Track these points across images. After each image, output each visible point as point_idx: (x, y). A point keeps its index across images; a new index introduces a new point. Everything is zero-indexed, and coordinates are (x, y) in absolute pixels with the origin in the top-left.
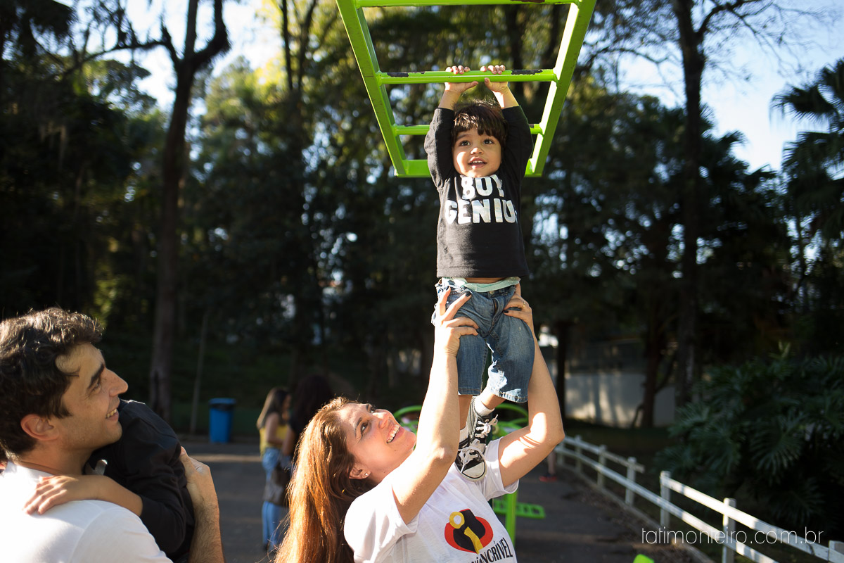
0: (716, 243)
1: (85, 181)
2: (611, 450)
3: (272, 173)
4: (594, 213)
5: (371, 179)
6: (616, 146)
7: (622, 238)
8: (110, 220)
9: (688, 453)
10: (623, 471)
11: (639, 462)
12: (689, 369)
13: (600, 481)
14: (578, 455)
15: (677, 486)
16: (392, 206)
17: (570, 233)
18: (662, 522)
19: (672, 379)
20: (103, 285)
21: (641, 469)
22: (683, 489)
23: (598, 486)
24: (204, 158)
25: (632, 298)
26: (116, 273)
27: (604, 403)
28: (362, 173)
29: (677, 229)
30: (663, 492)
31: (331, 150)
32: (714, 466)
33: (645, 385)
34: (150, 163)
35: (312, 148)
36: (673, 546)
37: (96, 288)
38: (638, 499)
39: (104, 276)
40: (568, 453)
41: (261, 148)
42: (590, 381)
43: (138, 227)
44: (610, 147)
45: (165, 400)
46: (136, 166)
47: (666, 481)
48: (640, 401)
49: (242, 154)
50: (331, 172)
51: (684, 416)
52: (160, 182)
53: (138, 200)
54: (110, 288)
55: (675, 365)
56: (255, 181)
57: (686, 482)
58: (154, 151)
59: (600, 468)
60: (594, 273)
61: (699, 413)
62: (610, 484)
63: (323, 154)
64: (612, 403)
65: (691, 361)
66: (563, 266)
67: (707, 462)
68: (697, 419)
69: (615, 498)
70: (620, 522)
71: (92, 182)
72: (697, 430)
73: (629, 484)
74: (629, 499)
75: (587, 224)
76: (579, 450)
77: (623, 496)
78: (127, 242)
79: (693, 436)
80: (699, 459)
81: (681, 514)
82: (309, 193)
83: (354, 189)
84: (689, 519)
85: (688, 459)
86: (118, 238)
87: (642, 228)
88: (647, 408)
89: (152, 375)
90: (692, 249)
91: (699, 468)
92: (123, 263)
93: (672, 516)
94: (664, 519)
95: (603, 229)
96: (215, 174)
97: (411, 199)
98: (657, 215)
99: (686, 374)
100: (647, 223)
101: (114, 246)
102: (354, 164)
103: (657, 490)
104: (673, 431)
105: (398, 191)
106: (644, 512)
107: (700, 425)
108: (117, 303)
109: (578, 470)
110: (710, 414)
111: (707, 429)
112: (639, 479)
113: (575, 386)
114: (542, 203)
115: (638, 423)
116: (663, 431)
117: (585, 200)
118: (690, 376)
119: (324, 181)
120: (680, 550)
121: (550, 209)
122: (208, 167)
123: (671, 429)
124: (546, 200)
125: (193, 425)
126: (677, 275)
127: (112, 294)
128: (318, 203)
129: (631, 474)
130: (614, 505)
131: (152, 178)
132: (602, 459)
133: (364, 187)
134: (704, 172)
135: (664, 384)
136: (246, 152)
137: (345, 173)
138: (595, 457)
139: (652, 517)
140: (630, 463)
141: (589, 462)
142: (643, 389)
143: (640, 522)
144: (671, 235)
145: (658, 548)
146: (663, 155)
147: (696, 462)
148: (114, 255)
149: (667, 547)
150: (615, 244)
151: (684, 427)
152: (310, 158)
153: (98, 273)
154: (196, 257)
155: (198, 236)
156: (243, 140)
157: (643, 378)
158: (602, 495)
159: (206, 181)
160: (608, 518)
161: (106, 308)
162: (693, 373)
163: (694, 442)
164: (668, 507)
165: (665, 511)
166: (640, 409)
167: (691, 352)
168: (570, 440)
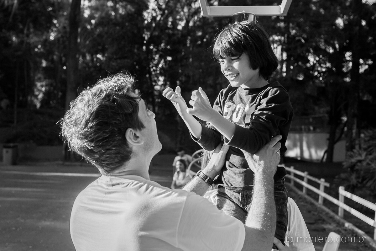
0: (370, 62)
1: (28, 29)
2: (310, 174)
3: (127, 24)
4: (302, 45)
5: (180, 28)
6: (314, 8)
7: (317, 59)
8: (42, 50)
9: (353, 176)
10: (317, 186)
11: (326, 181)
12: (354, 131)
13: (304, 191)
15: (349, 195)
16: (191, 41)
17: (288, 56)
18: (340, 214)
19: (343, 136)
20: (39, 84)
21: (328, 185)
22: (352, 197)
23: (303, 193)
24: (91, 17)
25: (322, 91)
26: (45, 78)
27: (305, 148)
28: (175, 24)
29: (348, 55)
30: (340, 197)
31: (158, 12)
32: (368, 184)
33: (328, 139)
34: (63, 20)
35: (148, 11)
36: (346, 228)
37: (36, 86)
38: (325, 200)
39: (40, 80)
41: (121, 11)
42: (297, 136)
43: (57, 53)
44: (311, 9)
46: (55, 22)
47: (342, 191)
48: (325, 148)
49: (111, 14)
50: (158, 24)
51: (351, 157)
52: (68, 29)
53: (57, 39)
54: (42, 86)
55: (346, 129)
56: (118, 28)
57: (353, 192)
58: (65, 13)
59: (304, 184)
60: (301, 79)
61: (360, 155)
62: (309, 192)
63: (154, 15)
64: (309, 147)
65: (355, 127)
66: (284, 75)
67: (365, 182)
68: (359, 158)
69: (313, 201)
70: (316, 213)
71: (32, 30)
72: (359, 164)
73: (322, 193)
74: (320, 201)
75: (299, 51)
76: (292, 174)
77: (317, 200)
78: (50, 61)
79: (357, 168)
80: (360, 180)
81: (350, 210)
82: (146, 36)
83: (171, 32)
84: (354, 212)
85: (354, 180)
86: (46, 60)
87: (329, 53)
88: (330, 152)
90: (356, 65)
91: (359, 185)
92: (50, 73)
93: (345, 211)
94: (340, 213)
95: (307, 54)
96: (97, 25)
97: (202, 38)
98: (337, 46)
99: (352, 134)
100: (331, 51)
102: (170, 19)
103: (337, 196)
104: (345, 164)
105: (195, 34)
106: (329, 208)
107: (360, 161)
108: (46, 94)
110: (366, 155)
111: (364, 164)
112: (327, 190)
114: (273, 39)
115: (324, 160)
116: (340, 164)
117: (297, 38)
118: (354, 135)
119: (155, 28)
120: (350, 230)
121: (278, 43)
122: (93, 21)
123: (344, 164)
124: (276, 38)
126: (348, 80)
127: (43, 89)
128: (152, 40)
129: (322, 188)
130: (312, 204)
131: (64, 28)
132: (305, 179)
133: (176, 32)
134: (364, 23)
135: (339, 139)
136: (113, 13)
137: (166, 23)
138: (302, 178)
139: (334, 211)
140: (322, 182)
141: (298, 180)
142: (328, 142)
143: (327, 214)
144: (345, 57)
145: (338, 228)
146: (341, 13)
147: (358, 182)
148: (44, 69)
149: (343, 228)
150: (313, 62)
151: (352, 163)
152: (147, 16)
153: (36, 78)
154: (87, 69)
155: (88, 58)
156: (111, 7)
157: (328, 136)
158: (305, 199)
159: (92, 29)
160: (309, 212)
161: (41, 96)
162: (356, 133)
163: (357, 171)
164: (342, 206)
165: (341, 208)
166: (325, 152)
167: (355, 122)
168: (288, 169)
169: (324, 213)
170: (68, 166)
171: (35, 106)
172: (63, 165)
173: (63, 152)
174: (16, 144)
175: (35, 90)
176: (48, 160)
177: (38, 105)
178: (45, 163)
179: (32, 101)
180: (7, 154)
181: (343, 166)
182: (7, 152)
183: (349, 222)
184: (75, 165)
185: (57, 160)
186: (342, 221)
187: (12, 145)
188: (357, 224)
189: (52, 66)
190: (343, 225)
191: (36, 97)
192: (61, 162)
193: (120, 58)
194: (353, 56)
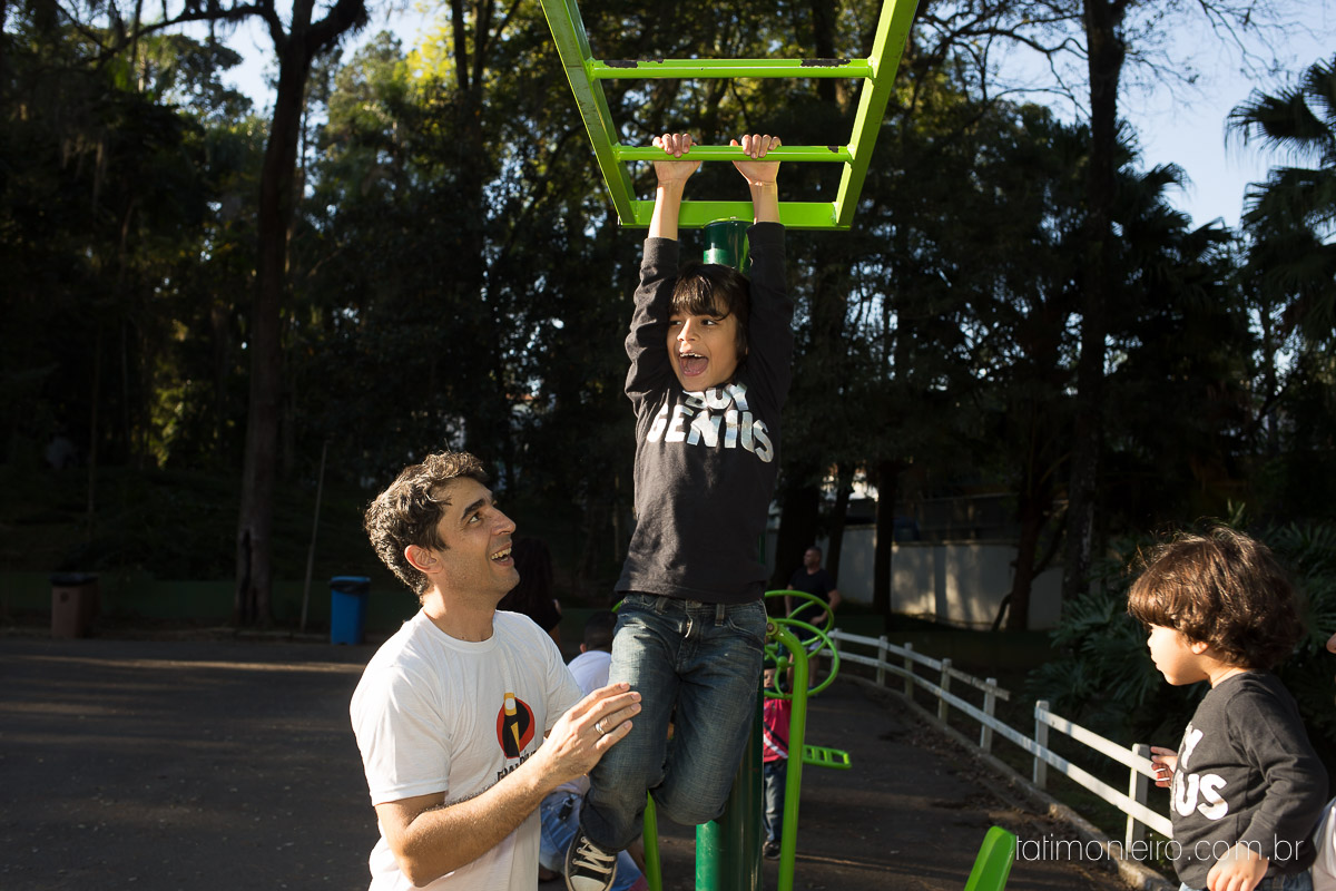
0: (1135, 343)
1: (133, 228)
2: (954, 666)
3: (433, 221)
4: (943, 291)
5: (590, 232)
6: (979, 187)
7: (985, 331)
8: (174, 292)
9: (1079, 671)
10: (976, 698)
11: (1000, 685)
12: (1086, 541)
13: (942, 712)
14: (907, 672)
15: (1061, 724)
17: (903, 322)
18: (1035, 780)
19: (1058, 557)
20: (164, 395)
21: (1005, 695)
22: (1070, 728)
23: (939, 721)
24: (324, 195)
26: (183, 377)
27: (951, 594)
28: (575, 222)
30: (1040, 732)
31: (527, 186)
32: (1119, 694)
33: (1015, 564)
34: (236, 201)
35: (497, 182)
36: (1051, 816)
37: (155, 398)
38: (998, 738)
39: (166, 381)
40: (893, 668)
41: (416, 180)
42: (929, 556)
43: (219, 302)
44: (969, 186)
45: (260, 576)
46: (215, 206)
47: (1044, 714)
48: (1008, 591)
49: (386, 189)
50: (525, 220)
51: (1076, 614)
52: (255, 232)
53: (219, 259)
54: (175, 400)
55: (1065, 532)
56: (405, 231)
57: (1074, 718)
59: (942, 692)
60: (940, 387)
61: (1098, 609)
62: (956, 717)
63: (516, 194)
64: (964, 594)
65: (1089, 528)
66: (892, 374)
67: (1109, 688)
68: (1097, 619)
69: (963, 741)
70: (970, 776)
71: (144, 232)
72: (1094, 635)
73: (986, 718)
74: (985, 742)
75: (932, 309)
76: (909, 665)
77: (976, 737)
78: (200, 326)
79: (1088, 646)
80: (1097, 682)
81: (1066, 767)
82: (491, 255)
83: (563, 245)
84: (1077, 774)
85: (1079, 682)
86: (188, 321)
87: (1020, 314)
88: (1018, 601)
89: (240, 536)
90: (1095, 351)
91: (1096, 696)
92: (195, 360)
93: (1051, 768)
94: (1039, 776)
95: (958, 318)
96: (342, 220)
98: (1042, 296)
99: (1081, 550)
100: (1025, 309)
101: (181, 333)
102: (563, 208)
104: (1058, 637)
106: (1008, 763)
107: (1100, 628)
108: (186, 423)
109: (907, 695)
111: (1110, 635)
112: (1001, 711)
113: (906, 565)
114: (860, 274)
115: (1003, 625)
116: (1043, 636)
117: (929, 271)
118: (1086, 552)
119: (515, 231)
120: (1061, 822)
121: (873, 284)
122: (332, 209)
123: (1053, 635)
124: (867, 270)
125: (304, 617)
126: (1070, 392)
127: (179, 409)
128: (505, 270)
129: (989, 703)
130: (962, 751)
131: (239, 225)
132: (945, 679)
133: (579, 244)
134: (1118, 230)
135: (1046, 565)
136: (392, 186)
137: (550, 222)
138: (935, 676)
139: (1020, 771)
140: (989, 685)
141: (926, 683)
142: (1014, 570)
143: (1002, 777)
144: (1064, 328)
145: (1028, 818)
146: (1054, 200)
147: (1091, 685)
148: (182, 347)
149: (1043, 817)
150: (974, 340)
151: (1075, 631)
152: (495, 195)
153: (156, 376)
154: (311, 352)
155: (316, 318)
156: (387, 167)
157: (1013, 554)
158: (943, 735)
159: (327, 231)
161: (170, 430)
162: (1093, 547)
163: (1089, 654)
164: (1039, 749)
165: (1040, 761)
166: (1007, 601)
167: (1090, 514)
168: (895, 649)
169: (992, 777)
170: (250, 639)
171: (155, 459)
172: (235, 637)
173: (237, 601)
174: (92, 575)
175: (156, 411)
176: (189, 622)
177: (162, 458)
179: (144, 445)
180: (64, 605)
181: (1053, 639)
182: (64, 598)
183: (1061, 800)
184: (270, 639)
185: (216, 622)
186: (1045, 798)
187: (78, 576)
188: (1084, 808)
189: (202, 339)
190: (1046, 811)
191: (157, 431)
192: (228, 630)
193: (409, 322)
194: (1085, 325)
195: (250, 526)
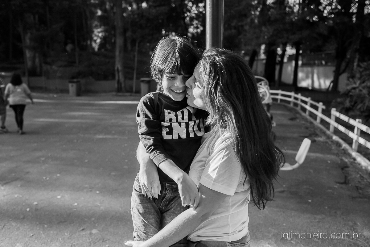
2: (312, 100)
8: (97, 2)
9: (348, 101)
10: (316, 108)
11: (324, 104)
12: (355, 64)
13: (307, 113)
14: (299, 102)
20: (96, 31)
21: (324, 107)
22: (340, 116)
23: (306, 115)
25: (331, 30)
26: (101, 25)
27: (315, 79)
30: (332, 117)
32: (359, 107)
33: (335, 72)
36: (333, 140)
37: (93, 32)
38: (322, 119)
39: (96, 27)
40: (295, 101)
42: (309, 69)
43: (108, 3)
45: (122, 79)
47: (334, 112)
48: (332, 79)
51: (348, 85)
54: (99, 32)
59: (308, 107)
61: (355, 83)
62: (311, 114)
64: (319, 78)
65: (356, 60)
67: (356, 105)
68: (354, 86)
69: (312, 120)
70: (312, 130)
72: (353, 91)
73: (319, 114)
74: (318, 120)
76: (299, 100)
77: (315, 119)
78: (104, 11)
79: (351, 93)
80: (353, 104)
81: (338, 126)
84: (341, 128)
86: (101, 10)
88: (335, 82)
89: (116, 68)
91: (352, 108)
92: (104, 20)
93: (335, 127)
94: (332, 129)
101: (99, 13)
103: (329, 116)
106: (324, 126)
107: (355, 88)
109: (298, 109)
110: (360, 83)
111: (357, 90)
112: (324, 112)
113: (302, 71)
115: (330, 89)
118: (355, 67)
125: (134, 89)
127: (100, 35)
129: (320, 110)
130: (311, 123)
132: (309, 104)
138: (306, 103)
140: (320, 105)
141: (303, 105)
142: (334, 74)
145: (326, 140)
147: (351, 105)
148: (100, 17)
149: (331, 140)
151: (347, 89)
153: (94, 25)
154: (132, 16)
155: (135, 6)
157: (333, 68)
158: (307, 119)
160: (307, 128)
161: (98, 41)
162: (357, 66)
163: (351, 96)
164: (333, 123)
165: (332, 125)
166: (332, 82)
168: (296, 96)
169: (319, 130)
170: (120, 96)
171: (94, 49)
172: (116, 95)
173: (116, 85)
174: (79, 80)
175: (93, 36)
176: (105, 92)
177: (96, 48)
178: (103, 95)
179: (91, 45)
180: (72, 88)
181: (341, 92)
182: (72, 86)
184: (126, 96)
185: (112, 91)
186: (332, 135)
189: (106, 14)
190: (331, 138)
191: (95, 41)
192: (114, 93)
193: (159, 6)
195: (118, 65)
